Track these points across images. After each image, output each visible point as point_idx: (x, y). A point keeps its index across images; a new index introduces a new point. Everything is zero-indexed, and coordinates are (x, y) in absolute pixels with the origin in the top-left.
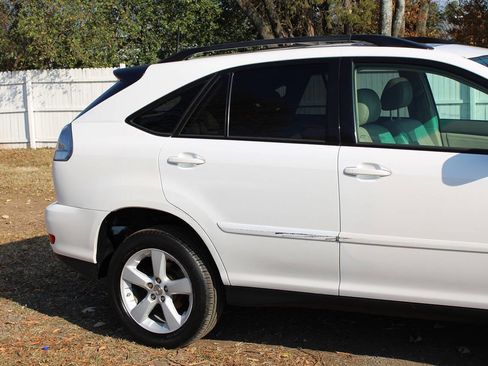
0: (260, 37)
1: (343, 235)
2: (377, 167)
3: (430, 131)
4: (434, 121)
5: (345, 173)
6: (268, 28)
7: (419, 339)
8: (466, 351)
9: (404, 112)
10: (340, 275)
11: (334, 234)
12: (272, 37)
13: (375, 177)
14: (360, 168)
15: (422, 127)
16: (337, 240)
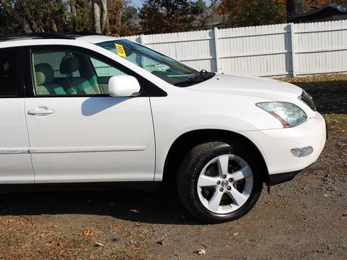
0: (23, 31)
1: (31, 149)
2: (46, 108)
3: (92, 84)
4: (95, 78)
5: (29, 114)
6: (27, 26)
7: (90, 201)
8: (114, 204)
9: (76, 74)
10: (33, 171)
11: (26, 149)
12: (30, 31)
13: (45, 114)
14: (37, 110)
15: (87, 82)
16: (29, 152)
